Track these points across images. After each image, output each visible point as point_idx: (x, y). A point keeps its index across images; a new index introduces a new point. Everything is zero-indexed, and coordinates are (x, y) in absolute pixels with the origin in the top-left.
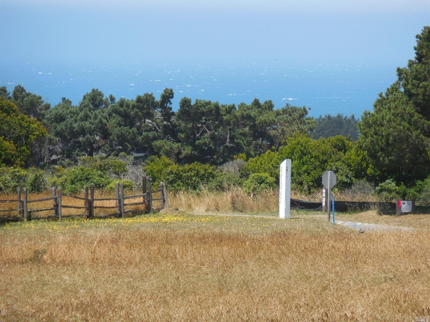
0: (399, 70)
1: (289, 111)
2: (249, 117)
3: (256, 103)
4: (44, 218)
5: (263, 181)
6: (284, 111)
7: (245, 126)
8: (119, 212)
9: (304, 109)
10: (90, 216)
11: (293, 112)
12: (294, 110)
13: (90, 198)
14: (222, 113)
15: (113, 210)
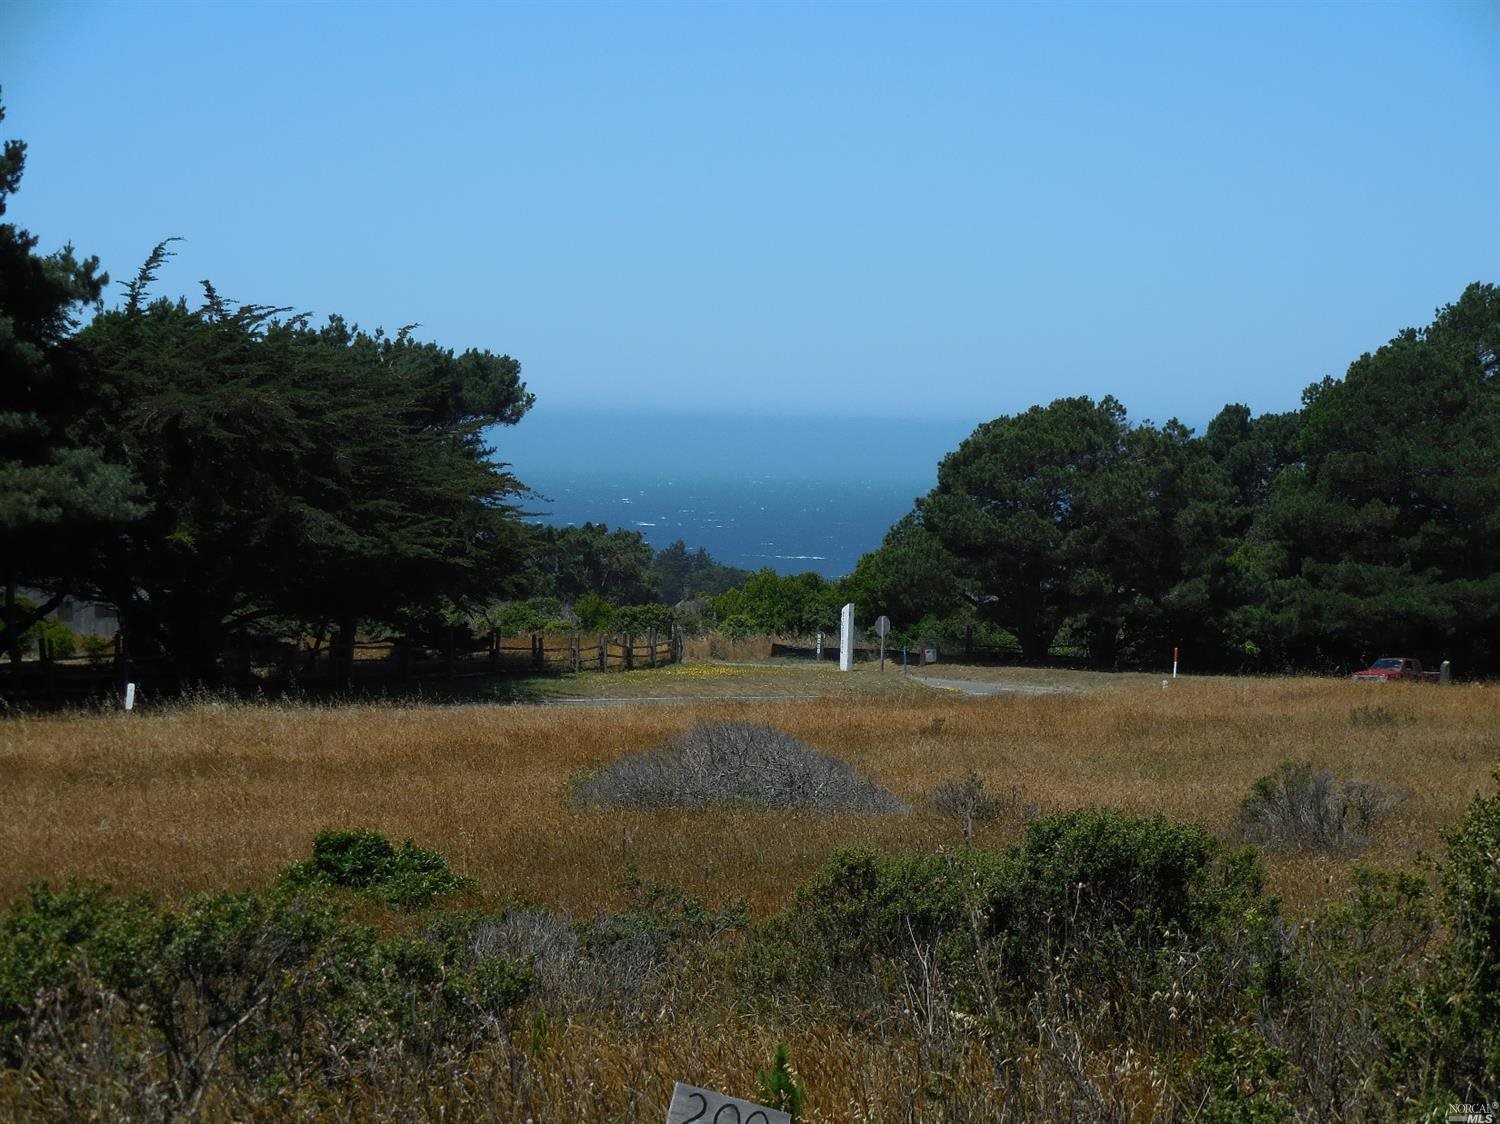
0: (917, 500)
1: (621, 535)
2: (584, 543)
3: (589, 526)
4: (592, 669)
5: (742, 625)
6: (617, 536)
7: (579, 553)
8: (650, 661)
9: (639, 533)
10: (630, 667)
11: (626, 536)
12: (628, 534)
13: (628, 645)
14: (556, 538)
15: (645, 659)
